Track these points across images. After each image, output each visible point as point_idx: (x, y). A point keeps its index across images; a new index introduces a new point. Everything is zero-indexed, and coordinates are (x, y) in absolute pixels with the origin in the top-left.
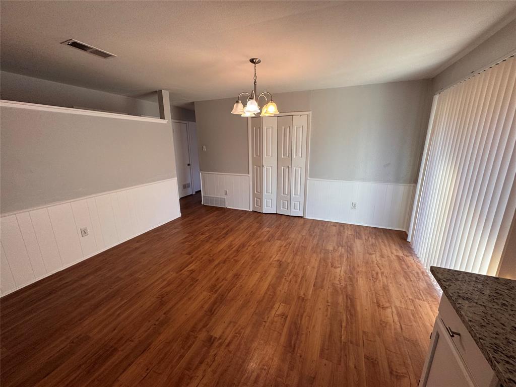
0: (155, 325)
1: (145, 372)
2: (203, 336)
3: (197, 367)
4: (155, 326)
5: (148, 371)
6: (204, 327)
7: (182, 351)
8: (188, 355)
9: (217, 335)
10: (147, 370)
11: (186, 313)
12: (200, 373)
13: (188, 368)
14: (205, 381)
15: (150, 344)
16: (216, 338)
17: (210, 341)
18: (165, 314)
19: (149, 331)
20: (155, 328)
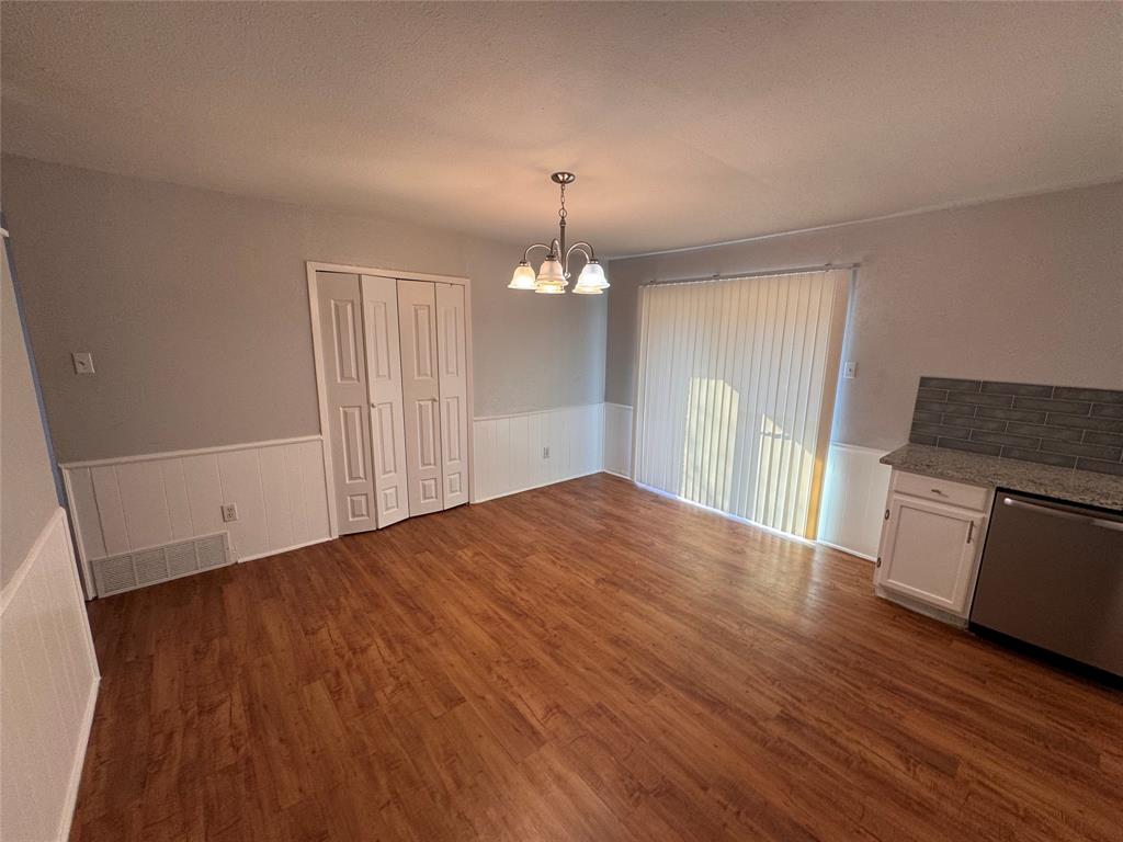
0: (738, 813)
1: (865, 837)
2: (777, 730)
3: (845, 749)
4: (742, 814)
5: (862, 830)
6: (754, 723)
7: (810, 765)
8: (821, 759)
9: (778, 709)
10: (858, 832)
11: (713, 747)
12: (854, 747)
13: (847, 762)
14: (868, 744)
15: (796, 826)
16: (782, 712)
17: (786, 720)
18: (705, 789)
19: (757, 828)
20: (747, 813)
